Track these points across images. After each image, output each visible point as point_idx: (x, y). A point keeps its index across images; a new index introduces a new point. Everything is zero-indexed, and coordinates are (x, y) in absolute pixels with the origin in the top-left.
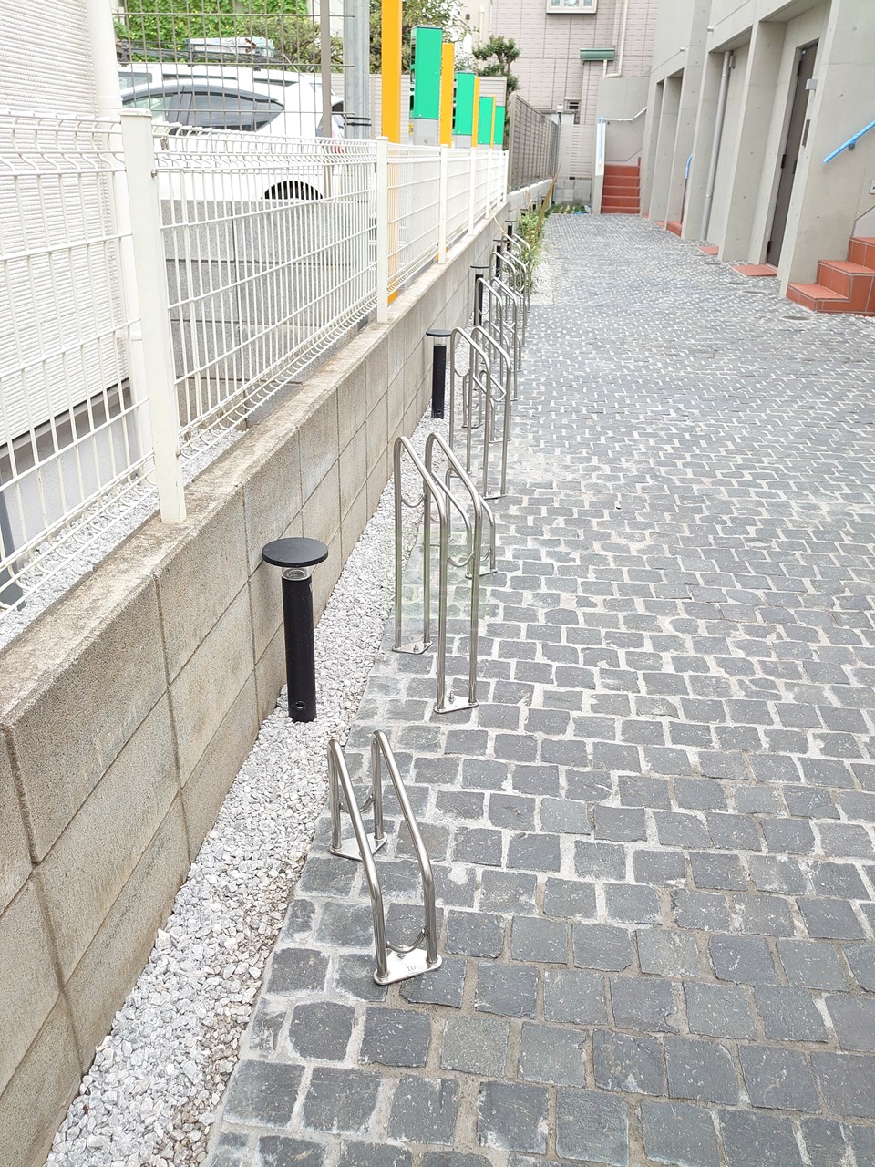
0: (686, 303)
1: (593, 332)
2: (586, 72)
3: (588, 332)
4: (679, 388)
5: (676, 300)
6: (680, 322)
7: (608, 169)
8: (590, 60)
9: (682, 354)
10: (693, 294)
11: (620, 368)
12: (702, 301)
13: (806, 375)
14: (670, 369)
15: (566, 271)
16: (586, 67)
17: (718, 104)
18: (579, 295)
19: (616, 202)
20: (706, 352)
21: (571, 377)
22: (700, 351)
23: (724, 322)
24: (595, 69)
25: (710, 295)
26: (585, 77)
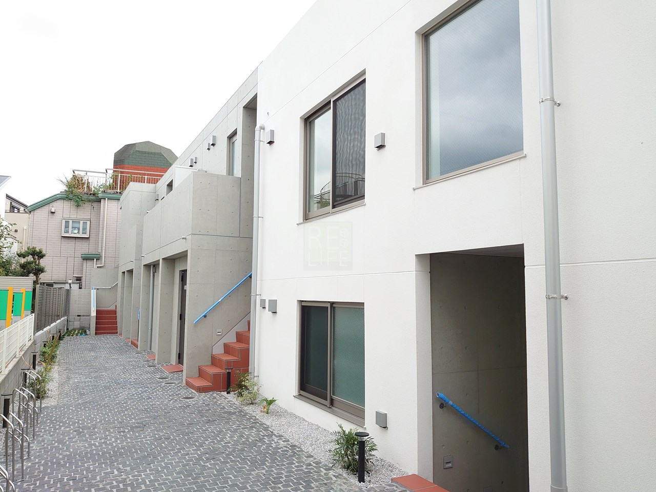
0: (134, 395)
1: (78, 423)
2: (85, 264)
3: (75, 423)
4: (121, 454)
5: (129, 394)
6: (129, 409)
7: (98, 312)
8: (87, 258)
9: (126, 431)
10: (138, 388)
11: (90, 445)
12: (142, 393)
13: (187, 434)
14: (119, 442)
15: (69, 378)
16: (85, 262)
17: (150, 287)
18: (74, 396)
19: (104, 329)
20: (139, 427)
21: (61, 457)
22: (137, 427)
23: (153, 405)
24: (89, 263)
25: (148, 387)
26: (84, 266)
